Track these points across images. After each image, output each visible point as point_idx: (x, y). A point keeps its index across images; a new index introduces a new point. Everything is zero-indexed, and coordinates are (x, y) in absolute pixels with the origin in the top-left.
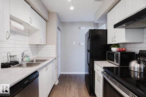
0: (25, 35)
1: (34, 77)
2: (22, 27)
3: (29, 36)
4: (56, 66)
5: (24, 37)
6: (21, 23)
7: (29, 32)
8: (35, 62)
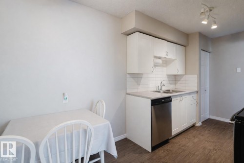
0: (163, 66)
2: (160, 61)
3: (166, 67)
4: (198, 102)
6: (160, 58)
7: (166, 62)
8: (171, 91)
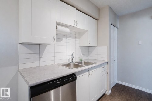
1: (69, 80)
3: (79, 38)
5: (75, 39)
7: (79, 34)
